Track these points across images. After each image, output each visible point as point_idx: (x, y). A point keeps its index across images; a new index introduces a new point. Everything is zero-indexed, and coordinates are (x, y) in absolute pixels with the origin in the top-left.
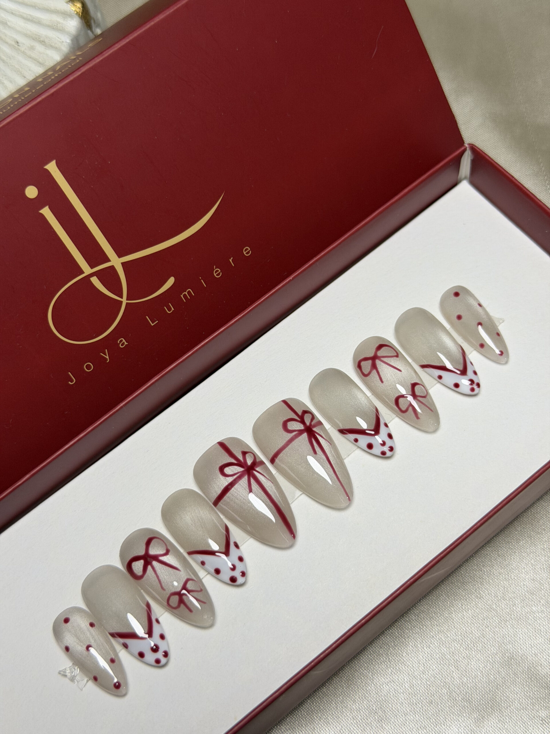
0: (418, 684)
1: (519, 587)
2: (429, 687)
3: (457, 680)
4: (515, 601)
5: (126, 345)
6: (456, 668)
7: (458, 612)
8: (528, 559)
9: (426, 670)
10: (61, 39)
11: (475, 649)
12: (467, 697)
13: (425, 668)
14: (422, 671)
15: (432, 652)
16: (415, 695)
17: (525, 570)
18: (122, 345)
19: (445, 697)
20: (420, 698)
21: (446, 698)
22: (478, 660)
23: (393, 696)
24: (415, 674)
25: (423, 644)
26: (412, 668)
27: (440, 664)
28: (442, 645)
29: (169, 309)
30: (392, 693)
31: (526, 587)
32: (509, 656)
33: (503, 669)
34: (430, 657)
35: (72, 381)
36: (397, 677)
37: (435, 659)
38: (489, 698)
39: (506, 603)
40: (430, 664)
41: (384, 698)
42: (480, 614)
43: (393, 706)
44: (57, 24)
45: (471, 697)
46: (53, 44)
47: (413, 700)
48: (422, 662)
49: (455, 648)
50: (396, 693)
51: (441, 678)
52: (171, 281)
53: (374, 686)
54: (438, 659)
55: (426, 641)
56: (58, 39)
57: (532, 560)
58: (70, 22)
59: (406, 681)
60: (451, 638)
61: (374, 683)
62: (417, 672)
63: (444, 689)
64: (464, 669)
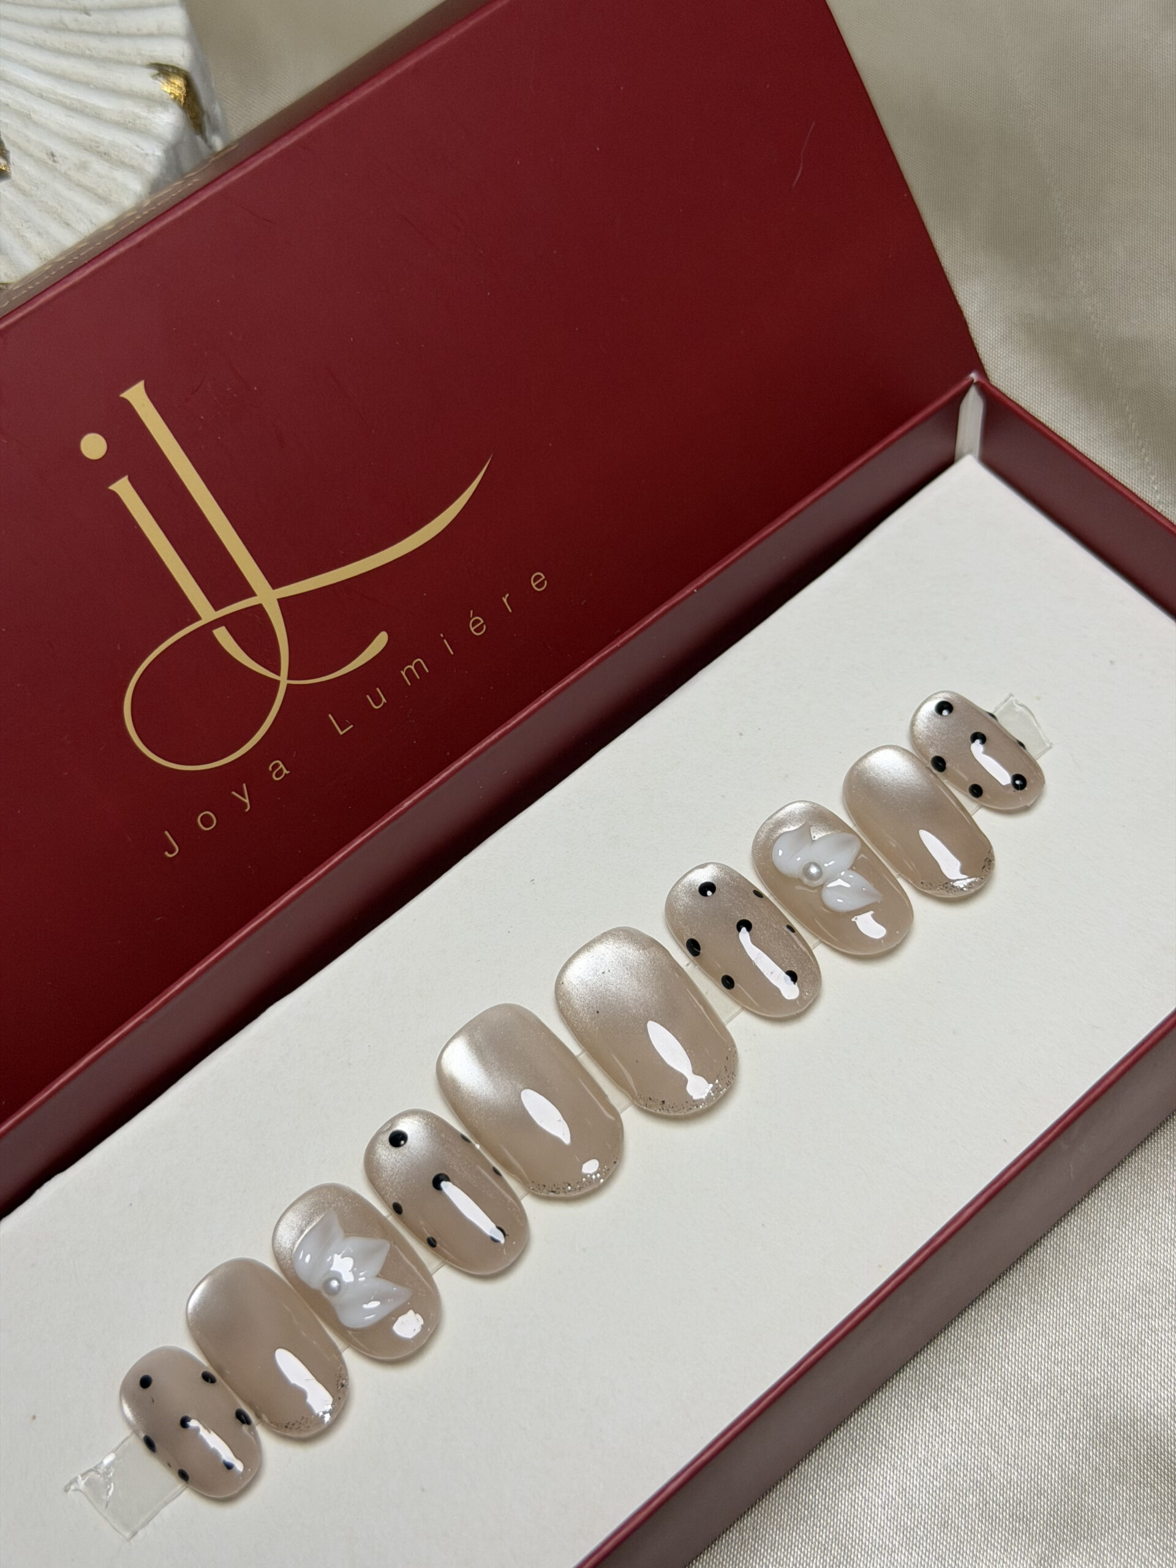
0: (916, 1487)
1: (1122, 1280)
2: (938, 1492)
3: (999, 1477)
4: (1114, 1308)
5: (286, 774)
6: (995, 1450)
7: (995, 1333)
8: (1137, 1219)
9: (931, 1455)
10: (142, 149)
11: (1033, 1410)
12: (1021, 1510)
13: (928, 1452)
14: (923, 1458)
15: (942, 1418)
16: (910, 1511)
17: (1133, 1243)
18: (277, 776)
19: (974, 1512)
20: (921, 1516)
21: (975, 1515)
22: (1041, 1434)
23: (863, 1513)
24: (907, 1465)
25: (923, 1402)
26: (901, 1453)
27: (960, 1443)
28: (964, 1403)
29: (377, 701)
30: (861, 1507)
31: (1135, 1279)
32: (1107, 1424)
33: (1094, 1451)
34: (938, 1428)
35: (171, 851)
36: (869, 1473)
37: (949, 1433)
38: (1068, 1512)
39: (1094, 1313)
40: (938, 1443)
41: (844, 1517)
42: (1041, 1337)
43: (862, 1534)
44: (134, 120)
45: (1028, 1510)
46: (127, 160)
47: (906, 1519)
48: (922, 1440)
49: (992, 1408)
50: (868, 1506)
51: (964, 1473)
52: (381, 641)
53: (821, 1493)
54: (955, 1433)
55: (930, 1395)
56: (137, 149)
57: (1147, 1221)
58: (161, 115)
59: (889, 1481)
60: (982, 1387)
61: (821, 1487)
62: (913, 1461)
63: (971, 1496)
64: (1013, 1452)
